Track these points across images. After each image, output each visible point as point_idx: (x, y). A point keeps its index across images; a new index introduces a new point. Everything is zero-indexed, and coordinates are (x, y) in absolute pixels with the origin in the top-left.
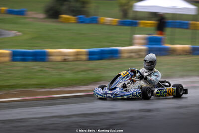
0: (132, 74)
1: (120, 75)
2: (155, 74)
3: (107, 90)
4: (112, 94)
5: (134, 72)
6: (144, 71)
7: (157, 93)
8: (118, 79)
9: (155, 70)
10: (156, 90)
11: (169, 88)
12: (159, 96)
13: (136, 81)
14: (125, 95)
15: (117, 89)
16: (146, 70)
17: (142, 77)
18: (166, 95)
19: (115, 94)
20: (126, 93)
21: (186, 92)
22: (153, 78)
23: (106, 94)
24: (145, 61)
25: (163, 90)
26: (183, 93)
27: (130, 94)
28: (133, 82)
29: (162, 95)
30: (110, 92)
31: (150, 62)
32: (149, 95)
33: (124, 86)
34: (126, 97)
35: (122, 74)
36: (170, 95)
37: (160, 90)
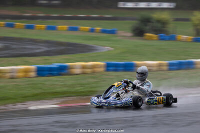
0: (126, 84)
1: (114, 85)
2: (147, 84)
3: (101, 99)
4: (106, 103)
5: (127, 83)
6: (136, 82)
7: (148, 102)
8: (112, 89)
9: (147, 80)
10: (147, 99)
11: (159, 97)
12: (150, 105)
13: (129, 91)
15: (110, 98)
18: (156, 104)
19: (109, 103)
20: (119, 102)
21: (175, 100)
23: (101, 102)
24: (137, 72)
25: (154, 99)
26: (173, 102)
27: (122, 103)
28: (127, 92)
29: (153, 104)
30: (104, 101)
32: (140, 104)
34: (118, 105)
35: (116, 84)
36: (160, 103)
37: (150, 99)
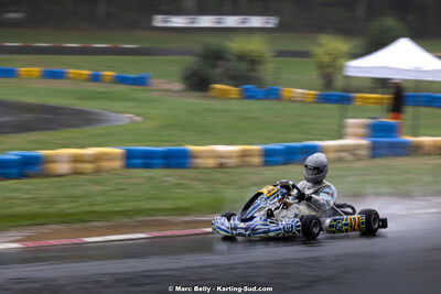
0: (284, 191)
1: (261, 194)
2: (327, 190)
3: (237, 222)
4: (246, 229)
5: (287, 188)
6: (304, 186)
7: (331, 226)
8: (258, 201)
9: (326, 182)
10: (328, 221)
11: (352, 217)
12: (334, 232)
13: (291, 204)
14: (270, 231)
15: (255, 220)
16: (309, 184)
17: (301, 197)
18: (347, 231)
19: (253, 229)
20: (273, 227)
21: (384, 224)
22: (322, 198)
23: (236, 228)
24: (306, 166)
25: (342, 220)
26: (380, 227)
27: (280, 229)
28: (286, 206)
29: (340, 231)
30: (242, 225)
31: (315, 168)
32: (316, 230)
33: (270, 214)
34: (271, 234)
35: (265, 190)
36: (354, 230)
37: (335, 220)
